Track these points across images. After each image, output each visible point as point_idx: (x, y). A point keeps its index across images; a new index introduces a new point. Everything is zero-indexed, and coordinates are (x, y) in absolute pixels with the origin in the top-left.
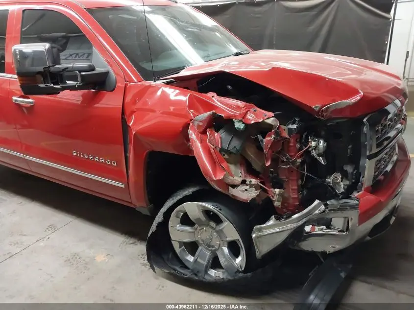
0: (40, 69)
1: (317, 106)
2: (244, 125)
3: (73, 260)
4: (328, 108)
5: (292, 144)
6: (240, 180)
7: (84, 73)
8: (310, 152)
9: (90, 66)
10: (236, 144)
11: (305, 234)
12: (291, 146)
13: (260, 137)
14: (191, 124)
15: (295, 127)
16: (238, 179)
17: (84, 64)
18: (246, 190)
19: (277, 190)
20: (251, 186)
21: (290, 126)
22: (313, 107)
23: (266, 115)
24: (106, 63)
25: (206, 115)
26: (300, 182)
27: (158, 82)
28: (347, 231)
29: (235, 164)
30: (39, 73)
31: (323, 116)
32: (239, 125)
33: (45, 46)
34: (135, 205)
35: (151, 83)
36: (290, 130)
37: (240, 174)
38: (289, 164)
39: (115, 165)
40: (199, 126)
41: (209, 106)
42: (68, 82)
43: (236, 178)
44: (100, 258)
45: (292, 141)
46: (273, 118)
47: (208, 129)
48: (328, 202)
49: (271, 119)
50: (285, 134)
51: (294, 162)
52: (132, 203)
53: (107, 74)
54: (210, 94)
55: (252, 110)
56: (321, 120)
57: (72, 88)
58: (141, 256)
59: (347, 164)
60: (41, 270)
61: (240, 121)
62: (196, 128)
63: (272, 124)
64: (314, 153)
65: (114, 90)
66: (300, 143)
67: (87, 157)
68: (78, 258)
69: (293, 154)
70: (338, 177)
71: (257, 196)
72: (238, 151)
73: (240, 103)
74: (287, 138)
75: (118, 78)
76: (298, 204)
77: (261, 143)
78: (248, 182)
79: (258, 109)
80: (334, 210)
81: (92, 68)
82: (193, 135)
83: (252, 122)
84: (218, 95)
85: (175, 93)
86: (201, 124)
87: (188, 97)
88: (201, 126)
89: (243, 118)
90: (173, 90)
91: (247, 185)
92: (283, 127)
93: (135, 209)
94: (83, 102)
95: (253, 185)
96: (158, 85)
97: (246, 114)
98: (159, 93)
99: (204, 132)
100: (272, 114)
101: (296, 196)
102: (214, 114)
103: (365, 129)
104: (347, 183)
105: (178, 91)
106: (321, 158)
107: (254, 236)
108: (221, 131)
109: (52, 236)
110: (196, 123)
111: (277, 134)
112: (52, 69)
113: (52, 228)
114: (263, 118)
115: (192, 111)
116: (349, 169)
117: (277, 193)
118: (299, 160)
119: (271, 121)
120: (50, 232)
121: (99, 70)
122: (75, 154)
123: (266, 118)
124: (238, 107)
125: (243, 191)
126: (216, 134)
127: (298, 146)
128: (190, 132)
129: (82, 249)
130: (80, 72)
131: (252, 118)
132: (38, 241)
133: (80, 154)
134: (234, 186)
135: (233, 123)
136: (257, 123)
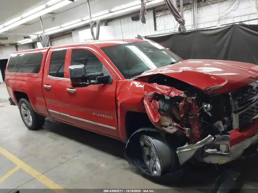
0: (81, 76)
1: (204, 88)
2: (169, 97)
3: (89, 166)
4: (210, 89)
5: (194, 106)
6: (169, 124)
7: (98, 77)
8: (203, 110)
9: (101, 73)
10: (167, 106)
11: (205, 153)
12: (194, 107)
13: (177, 103)
14: (145, 98)
15: (194, 98)
16: (168, 124)
17: (99, 73)
18: (172, 128)
19: (187, 129)
20: (174, 126)
21: (193, 98)
22: (202, 89)
23: (180, 93)
24: (109, 72)
25: (152, 93)
26: (200, 125)
27: (131, 79)
28: (229, 152)
29: (167, 116)
30: (80, 78)
31: (208, 93)
32: (167, 98)
33: (82, 66)
34: (121, 139)
35: (128, 80)
36: (192, 99)
37: (170, 122)
38: (193, 116)
39: (112, 119)
40: (149, 99)
41: (153, 89)
42: (91, 81)
43: (167, 123)
44: (102, 165)
45: (194, 105)
46: (183, 94)
47: (153, 100)
48: (216, 136)
49: (182, 94)
50: (190, 102)
51: (196, 115)
52: (119, 138)
53: (109, 77)
54: (154, 84)
55: (174, 90)
56: (207, 95)
57: (93, 84)
58: (122, 165)
59: (225, 116)
60: (75, 169)
61: (167, 96)
62: (147, 99)
63: (183, 96)
64: (205, 111)
65: (111, 84)
66: (198, 105)
67: (99, 116)
68: (92, 165)
69: (194, 111)
70: (220, 123)
71: (177, 131)
72: (168, 110)
73: (168, 87)
74: (191, 103)
75: (113, 78)
76: (199, 136)
77: (178, 106)
78: (172, 125)
79: (176, 90)
80: (220, 140)
81: (102, 74)
82: (145, 102)
83: (174, 96)
84: (158, 84)
85: (138, 84)
86: (150, 97)
87: (144, 86)
88: (149, 98)
89: (169, 94)
90: (137, 83)
91: (172, 126)
92: (189, 98)
93: (121, 141)
94: (98, 90)
95: (175, 126)
96: (131, 81)
97: (170, 92)
98: (131, 84)
99: (151, 101)
100: (183, 92)
101: (198, 132)
102: (156, 93)
103: (230, 98)
104: (226, 126)
105: (139, 83)
106: (209, 113)
107: (177, 152)
108: (160, 101)
109: (80, 155)
110: (147, 97)
111: (186, 101)
112: (85, 76)
113: (80, 151)
114: (179, 94)
115: (146, 92)
116: (226, 119)
117: (187, 130)
118: (198, 114)
119: (182, 95)
120: (79, 153)
121: (105, 75)
122: (94, 114)
123: (180, 94)
124: (167, 89)
125: (170, 129)
126: (157, 102)
127: (197, 107)
128: (144, 101)
129: (94, 161)
130: (97, 76)
131: (173, 94)
132: (74, 157)
133: (96, 114)
134: (166, 127)
135: (165, 96)
136: (175, 97)
